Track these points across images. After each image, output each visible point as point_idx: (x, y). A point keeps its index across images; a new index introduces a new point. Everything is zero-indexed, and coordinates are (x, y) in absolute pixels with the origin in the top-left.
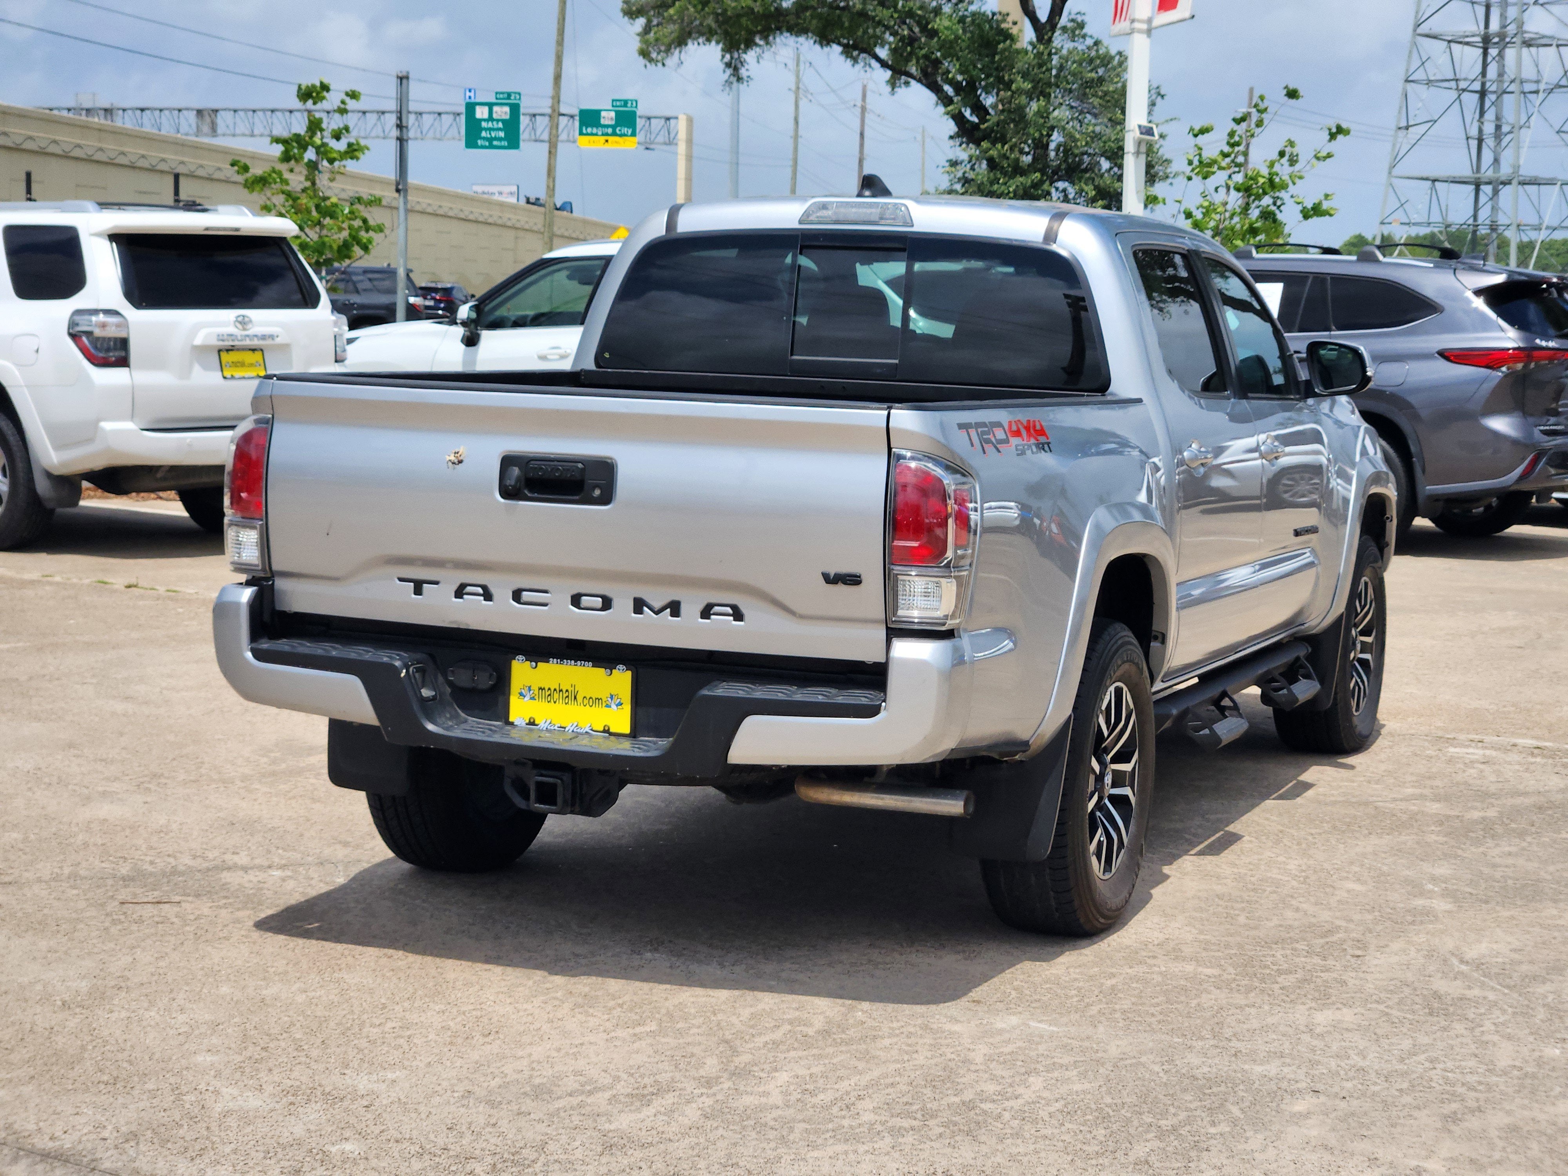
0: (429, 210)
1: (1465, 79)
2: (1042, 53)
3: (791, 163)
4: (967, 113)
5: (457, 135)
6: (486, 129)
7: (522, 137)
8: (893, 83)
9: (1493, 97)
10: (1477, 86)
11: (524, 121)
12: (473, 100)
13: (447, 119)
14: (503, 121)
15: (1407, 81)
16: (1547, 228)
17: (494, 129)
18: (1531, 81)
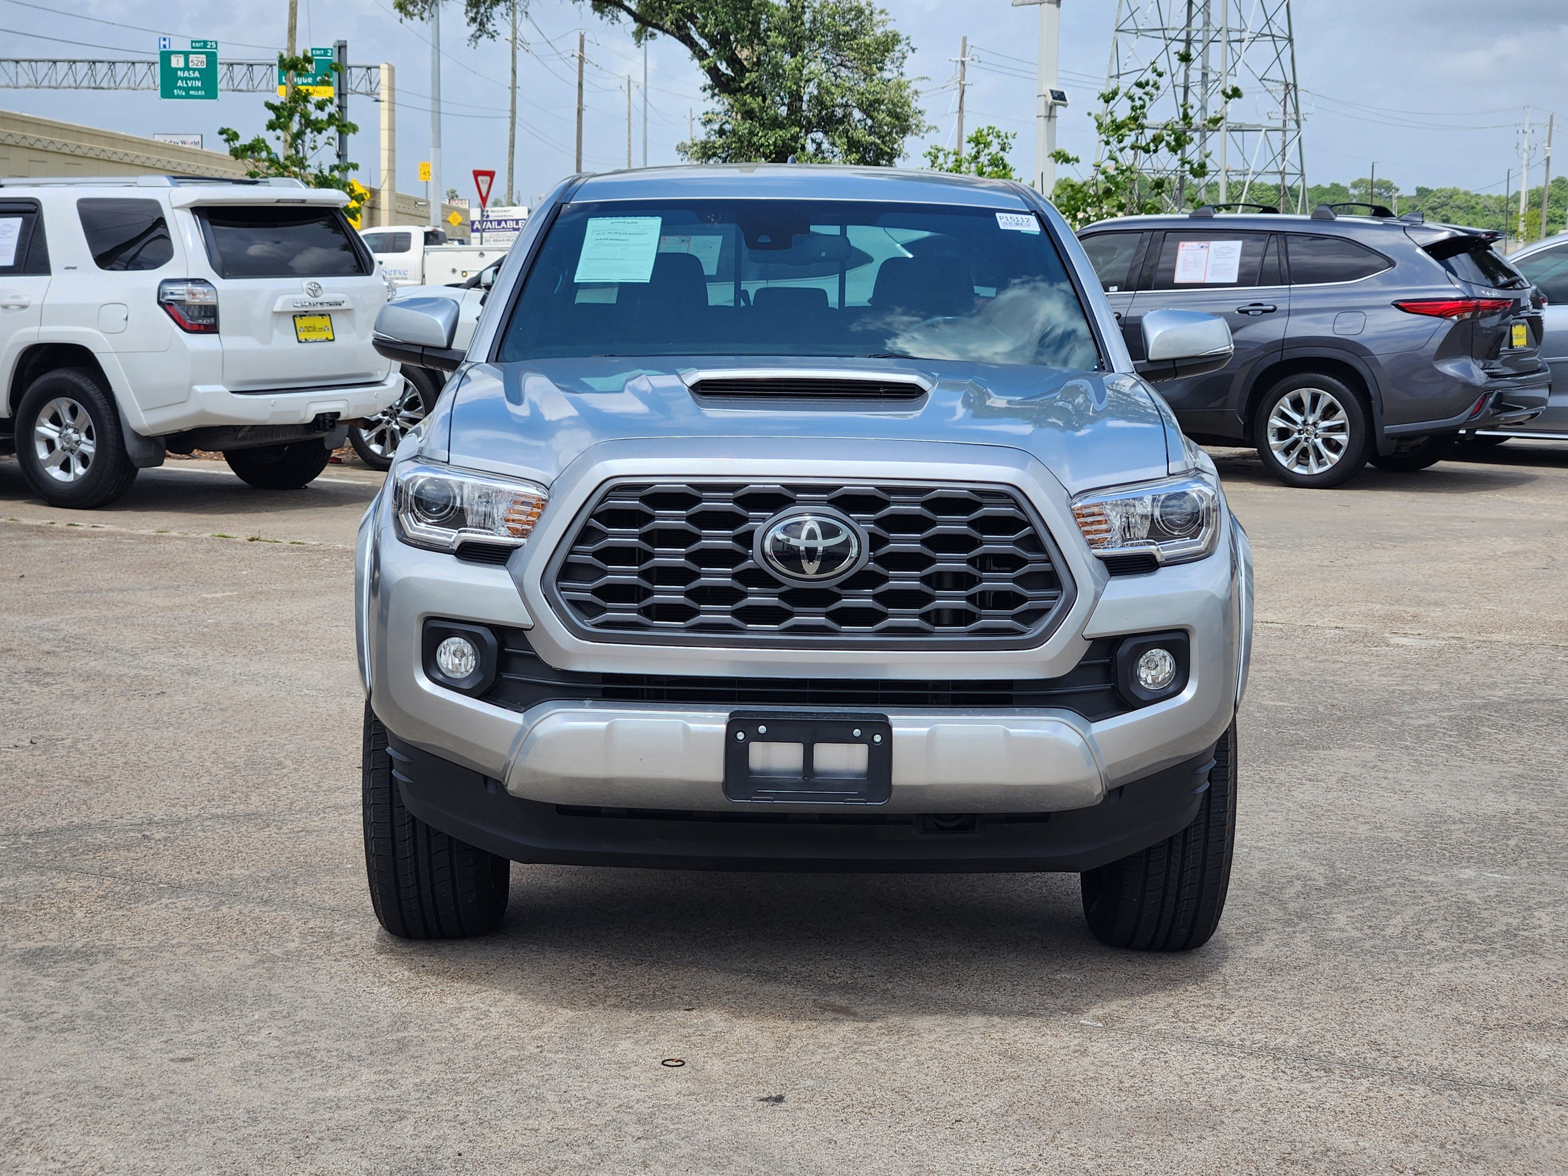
0: (138, 162)
1: (1173, 29)
2: (796, 7)
3: (509, 114)
4: (723, 67)
5: (152, 86)
6: (182, 79)
7: (219, 87)
8: (638, 35)
9: (1199, 46)
10: (1183, 36)
11: (221, 70)
12: (167, 49)
13: (141, 69)
14: (199, 70)
15: (1117, 30)
16: (1254, 173)
17: (191, 79)
18: (1237, 31)
